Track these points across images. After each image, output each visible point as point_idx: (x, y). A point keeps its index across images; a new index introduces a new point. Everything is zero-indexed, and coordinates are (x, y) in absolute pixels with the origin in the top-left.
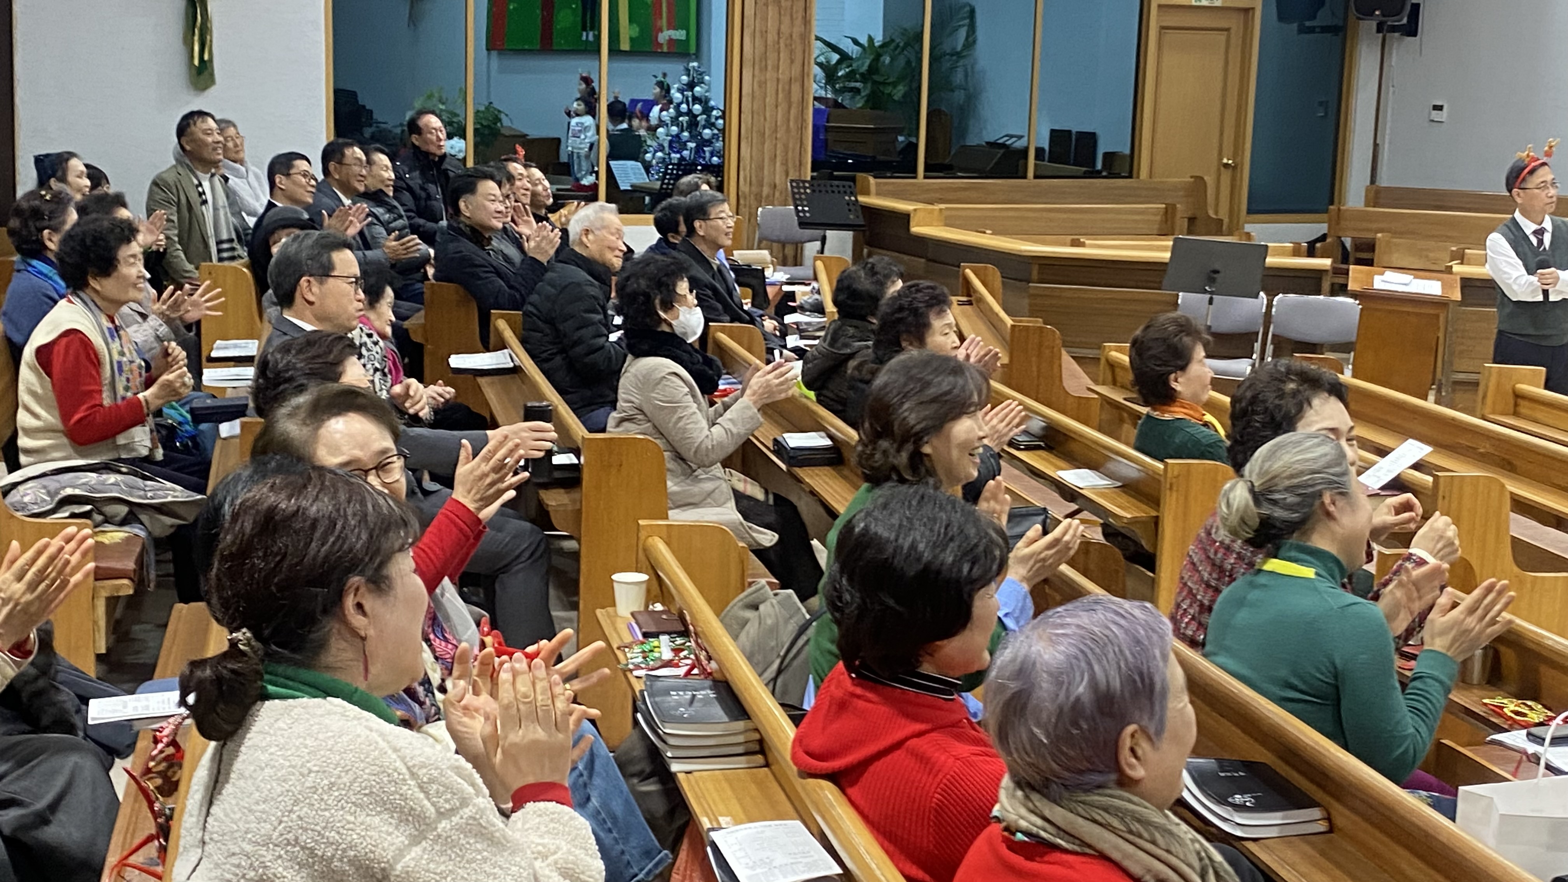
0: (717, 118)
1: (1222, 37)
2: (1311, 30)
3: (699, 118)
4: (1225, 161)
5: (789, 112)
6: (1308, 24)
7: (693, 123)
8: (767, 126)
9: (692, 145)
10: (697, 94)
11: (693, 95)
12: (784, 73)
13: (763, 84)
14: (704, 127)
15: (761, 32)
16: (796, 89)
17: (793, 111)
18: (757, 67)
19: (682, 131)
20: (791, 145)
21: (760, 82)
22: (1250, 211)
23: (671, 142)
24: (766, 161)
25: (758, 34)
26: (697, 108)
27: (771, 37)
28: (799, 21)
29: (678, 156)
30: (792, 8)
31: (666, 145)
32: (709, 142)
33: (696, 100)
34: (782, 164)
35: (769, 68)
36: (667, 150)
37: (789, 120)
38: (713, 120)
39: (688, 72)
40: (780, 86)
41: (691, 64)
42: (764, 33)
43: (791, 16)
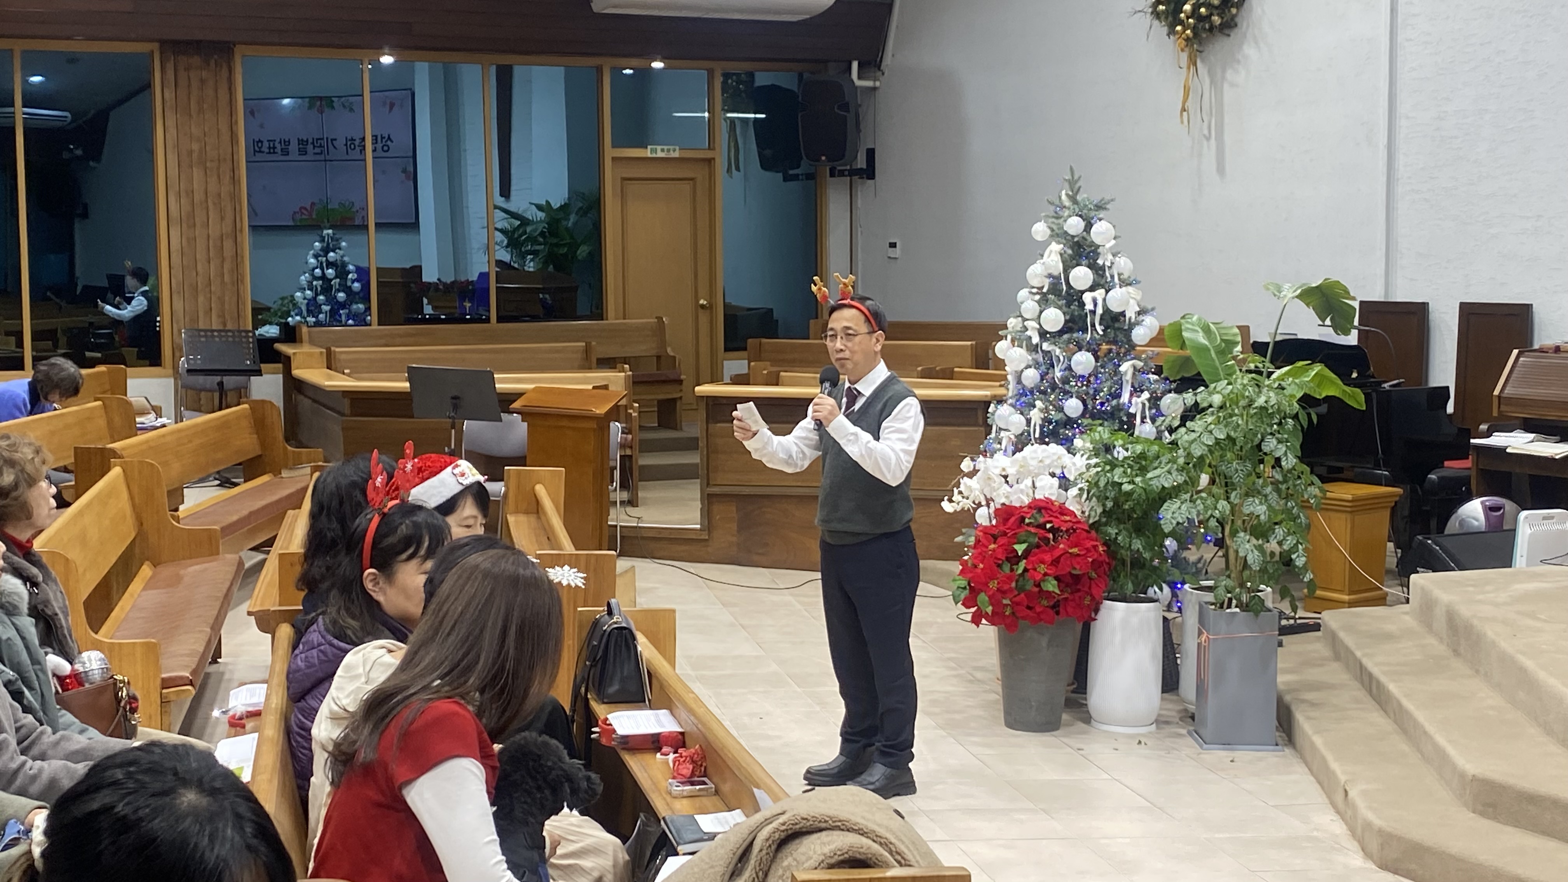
0: (353, 282)
1: (686, 187)
2: (795, 177)
3: (332, 283)
4: (702, 302)
5: (223, 267)
6: (791, 172)
7: (327, 288)
8: (200, 279)
9: (326, 308)
10: (331, 260)
11: (327, 260)
12: (214, 230)
13: (192, 240)
14: (339, 291)
15: (187, 192)
16: (228, 244)
17: (227, 266)
18: (184, 225)
19: (317, 295)
20: (227, 298)
21: (188, 239)
22: (727, 349)
23: (308, 304)
24: (201, 314)
25: (183, 194)
26: (330, 272)
27: (198, 197)
28: (227, 179)
29: (314, 319)
30: (218, 168)
31: (304, 308)
32: (343, 305)
33: (330, 264)
34: (219, 316)
35: (198, 225)
36: (305, 313)
37: (223, 275)
38: (349, 283)
39: (322, 240)
40: (211, 241)
41: (325, 232)
42: (190, 193)
43: (219, 177)
